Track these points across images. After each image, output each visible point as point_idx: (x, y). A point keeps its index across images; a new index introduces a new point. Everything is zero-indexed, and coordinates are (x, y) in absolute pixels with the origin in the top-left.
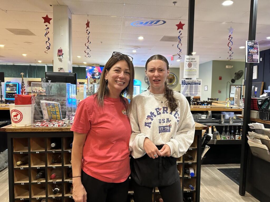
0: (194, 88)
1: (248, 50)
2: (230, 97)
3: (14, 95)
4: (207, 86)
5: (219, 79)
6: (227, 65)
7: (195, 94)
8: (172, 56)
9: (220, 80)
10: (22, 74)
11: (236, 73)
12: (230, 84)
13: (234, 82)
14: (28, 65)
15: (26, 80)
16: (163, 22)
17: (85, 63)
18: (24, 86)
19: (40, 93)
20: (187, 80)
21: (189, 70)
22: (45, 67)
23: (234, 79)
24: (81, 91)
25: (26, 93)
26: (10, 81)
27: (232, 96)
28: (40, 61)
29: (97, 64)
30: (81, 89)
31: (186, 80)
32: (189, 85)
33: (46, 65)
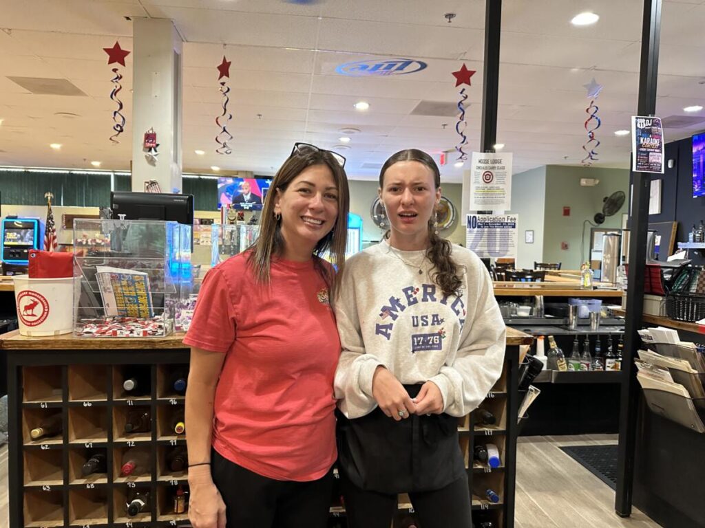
0: (498, 236)
1: (638, 140)
2: (592, 259)
3: (26, 251)
4: (533, 231)
5: (562, 212)
6: (584, 178)
7: (501, 253)
8: (442, 153)
9: (567, 217)
10: (49, 195)
11: (606, 198)
12: (593, 227)
13: (601, 223)
14: (65, 174)
15: (60, 211)
16: (419, 66)
17: (215, 169)
18: (54, 227)
19: (95, 246)
20: (481, 216)
21: (486, 190)
22: (109, 177)
23: (601, 212)
24: (203, 242)
25: (59, 247)
26: (15, 215)
27: (595, 257)
28: (96, 164)
29: (246, 172)
30: (205, 235)
31: (477, 216)
32: (486, 230)
33: (112, 174)
